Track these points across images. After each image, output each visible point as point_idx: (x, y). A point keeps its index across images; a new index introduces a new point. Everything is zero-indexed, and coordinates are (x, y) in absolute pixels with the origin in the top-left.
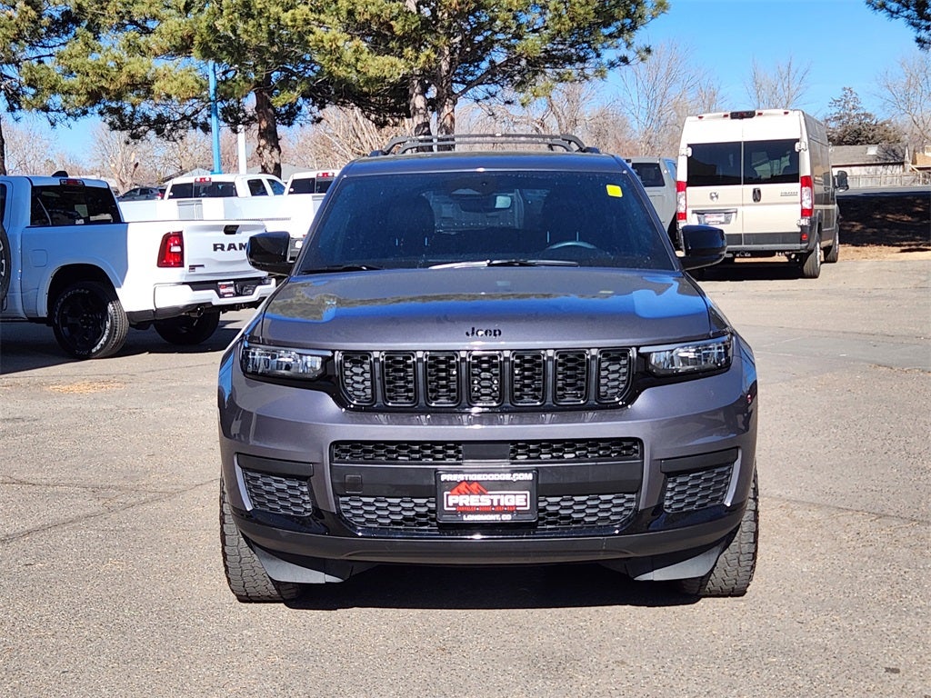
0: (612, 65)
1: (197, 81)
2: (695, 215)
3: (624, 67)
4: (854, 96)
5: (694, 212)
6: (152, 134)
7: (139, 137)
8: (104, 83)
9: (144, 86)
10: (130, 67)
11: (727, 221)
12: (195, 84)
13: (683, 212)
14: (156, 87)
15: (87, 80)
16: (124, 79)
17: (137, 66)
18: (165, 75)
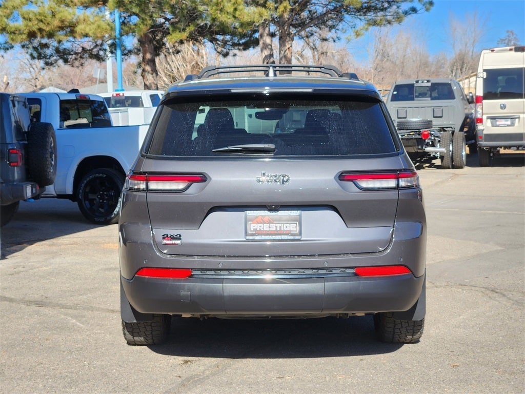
0: (406, 13)
1: (109, 25)
2: (489, 120)
3: (415, 15)
4: (515, 36)
5: (488, 118)
6: (61, 62)
7: (51, 64)
8: (42, 25)
9: (70, 29)
10: (62, 14)
11: (512, 125)
12: (108, 27)
13: (481, 118)
14: (79, 29)
15: (30, 24)
16: (56, 23)
17: (66, 14)
18: (84, 20)
